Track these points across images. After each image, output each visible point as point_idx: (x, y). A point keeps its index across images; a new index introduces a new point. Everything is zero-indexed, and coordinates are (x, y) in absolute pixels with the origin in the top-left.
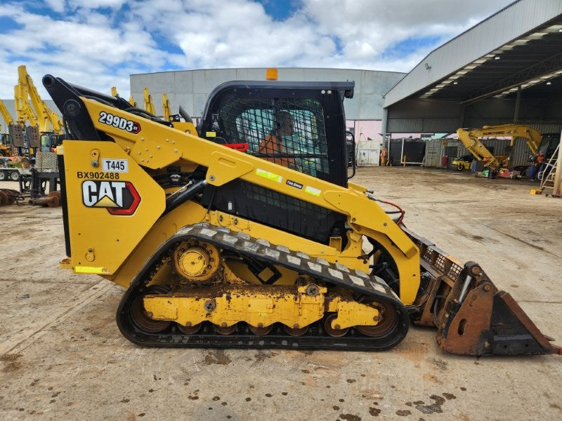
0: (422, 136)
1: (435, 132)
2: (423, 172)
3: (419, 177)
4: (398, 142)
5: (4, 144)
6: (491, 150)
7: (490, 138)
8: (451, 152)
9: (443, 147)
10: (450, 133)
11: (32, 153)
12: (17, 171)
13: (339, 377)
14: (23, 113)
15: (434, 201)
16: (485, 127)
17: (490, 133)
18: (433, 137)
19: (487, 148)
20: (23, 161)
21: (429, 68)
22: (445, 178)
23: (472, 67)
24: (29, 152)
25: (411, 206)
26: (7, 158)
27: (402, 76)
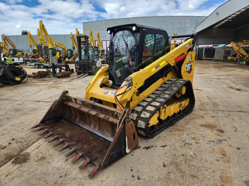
0: (213, 46)
1: (220, 44)
2: (214, 62)
3: (212, 64)
4: (202, 49)
5: (34, 53)
6: (247, 51)
7: (247, 46)
8: (228, 52)
9: (224, 51)
10: (227, 44)
11: (46, 57)
12: (43, 64)
13: (183, 133)
14: (42, 40)
15: (219, 75)
16: (244, 41)
17: (247, 44)
18: (219, 46)
19: (245, 51)
20: (44, 60)
21: (218, 14)
22: (224, 65)
23: (239, 13)
24: (45, 56)
25: (209, 77)
26: (37, 59)
27: (205, 18)
